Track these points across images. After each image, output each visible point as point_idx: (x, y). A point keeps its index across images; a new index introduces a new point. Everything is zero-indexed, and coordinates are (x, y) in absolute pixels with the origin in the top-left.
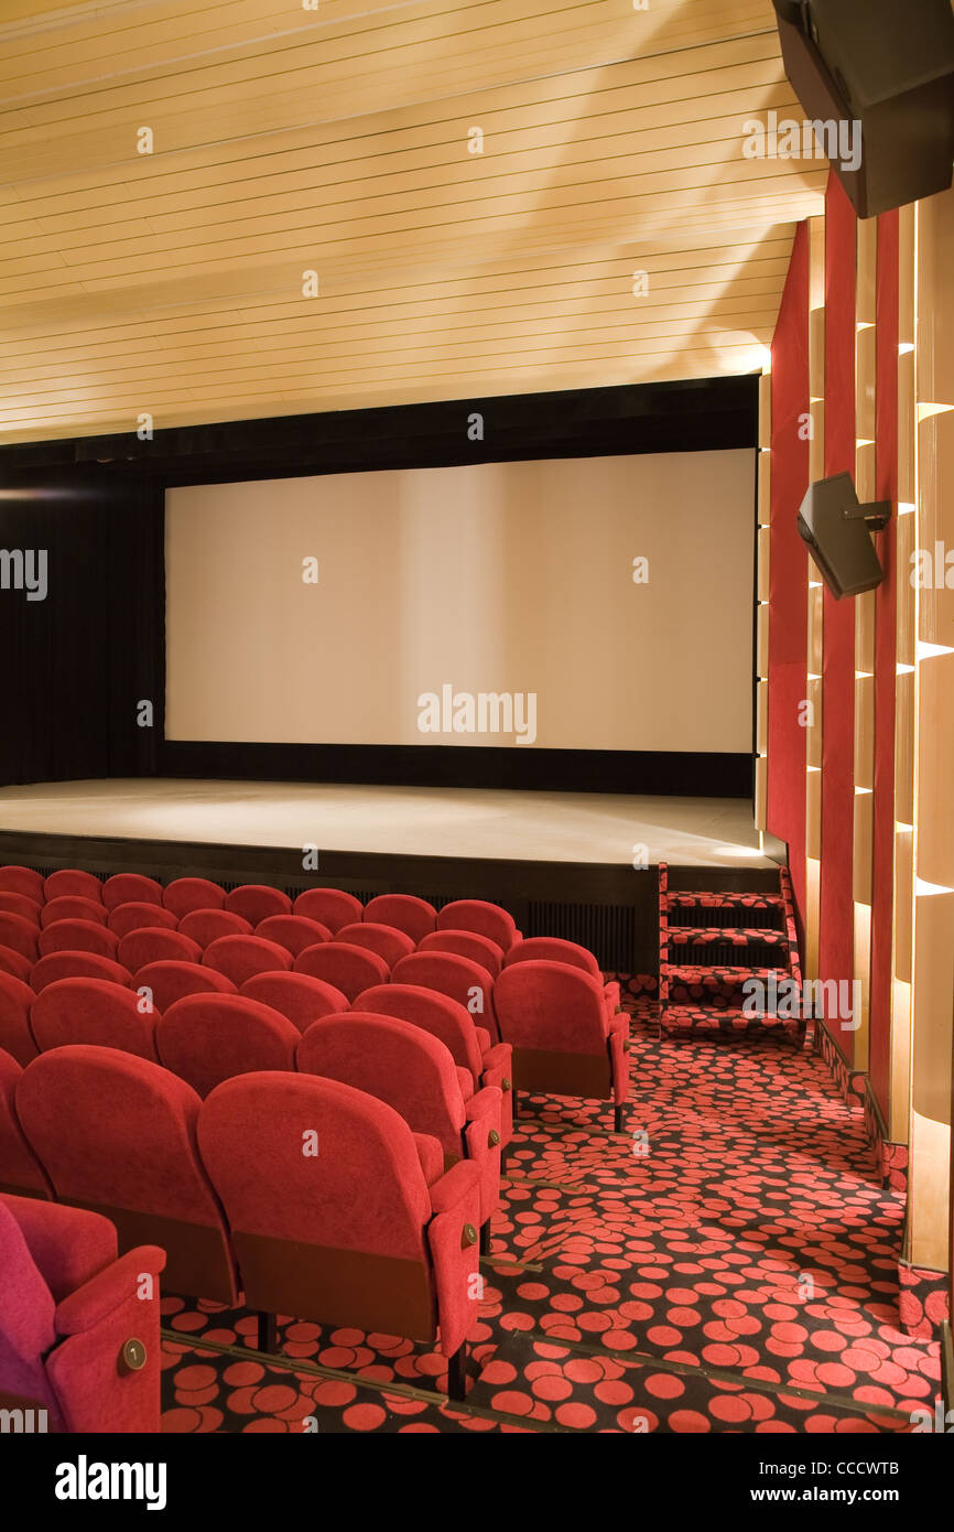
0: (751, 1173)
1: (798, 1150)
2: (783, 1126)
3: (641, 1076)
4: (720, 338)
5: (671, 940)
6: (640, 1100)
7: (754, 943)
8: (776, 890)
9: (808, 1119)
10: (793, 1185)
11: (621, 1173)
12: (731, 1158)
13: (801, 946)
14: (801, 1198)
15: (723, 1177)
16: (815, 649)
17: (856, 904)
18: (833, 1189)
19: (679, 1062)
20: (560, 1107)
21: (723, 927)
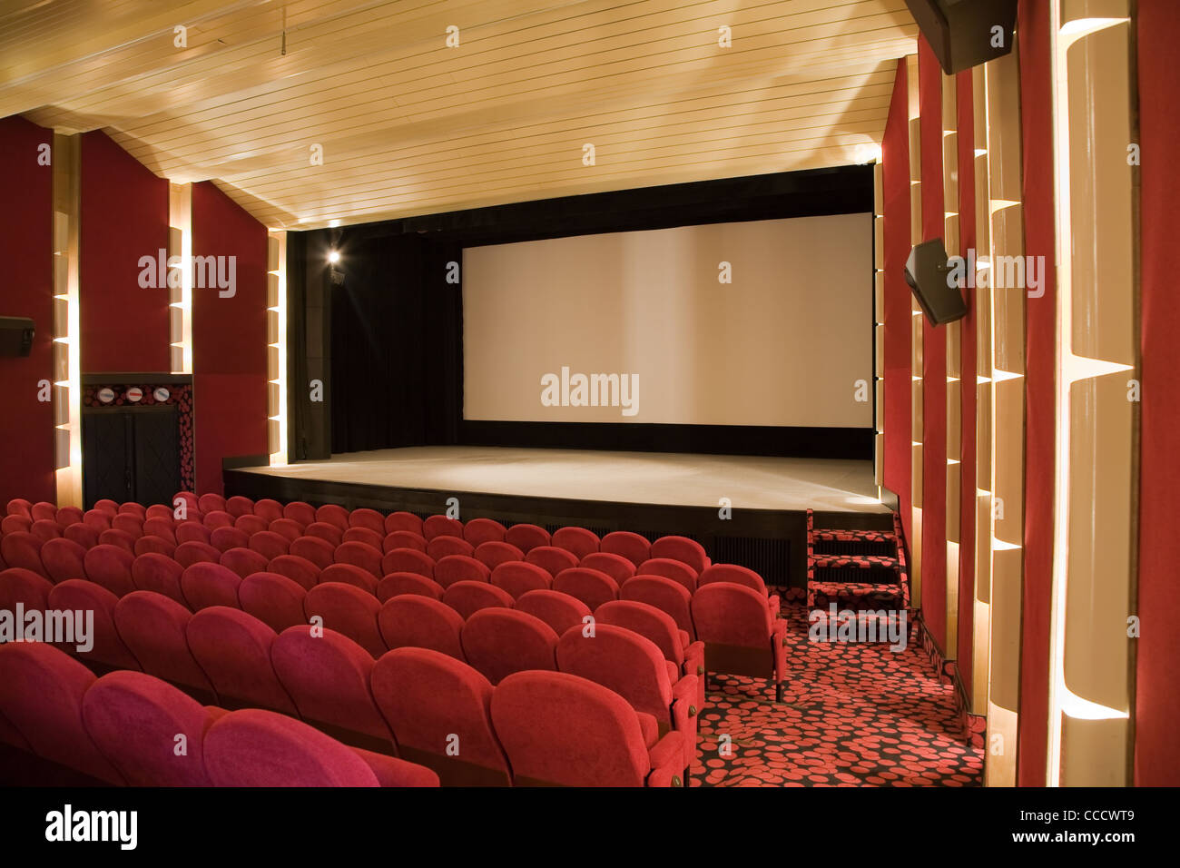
0: (872, 734)
1: (906, 717)
2: (895, 698)
3: (794, 660)
4: (844, 139)
5: (815, 564)
6: (794, 679)
7: (874, 566)
8: (891, 529)
9: (913, 694)
10: (902, 743)
11: (780, 732)
12: (858, 722)
13: (908, 569)
14: (908, 753)
15: (852, 737)
16: (917, 357)
17: (948, 542)
18: (932, 746)
19: (821, 650)
20: (737, 683)
21: (853, 555)
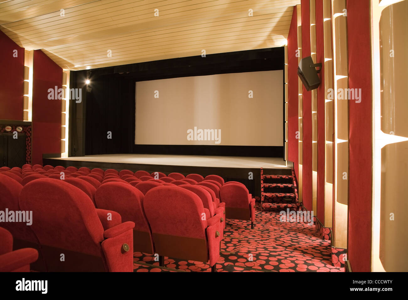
0: (288, 237)
1: (299, 232)
2: (295, 228)
3: (257, 219)
4: (275, 37)
5: (264, 186)
6: (257, 223)
7: (285, 187)
8: (291, 174)
9: (301, 227)
10: (299, 239)
11: (254, 236)
12: (282, 234)
13: (297, 187)
14: (302, 241)
15: (280, 237)
16: (300, 112)
17: (313, 171)
18: (310, 240)
19: (266, 216)
20: (236, 225)
21: (277, 183)
